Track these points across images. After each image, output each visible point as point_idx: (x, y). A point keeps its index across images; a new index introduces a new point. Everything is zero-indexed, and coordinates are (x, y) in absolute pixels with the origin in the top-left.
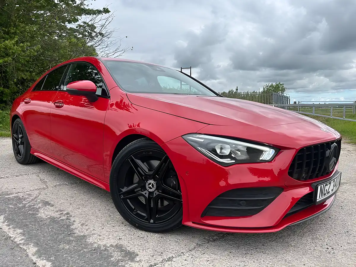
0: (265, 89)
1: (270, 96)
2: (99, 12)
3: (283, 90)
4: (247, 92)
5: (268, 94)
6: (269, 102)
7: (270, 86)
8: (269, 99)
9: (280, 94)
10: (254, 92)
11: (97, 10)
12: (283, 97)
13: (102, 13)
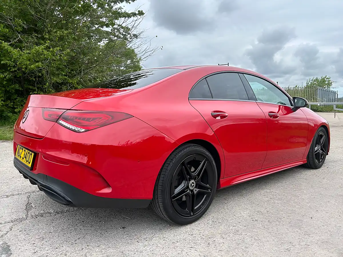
0: (308, 83)
1: (314, 91)
2: (134, 14)
3: (329, 84)
4: (289, 88)
5: (312, 89)
6: (314, 98)
7: (315, 81)
8: (314, 94)
9: (326, 88)
10: (296, 87)
11: (132, 13)
12: (329, 91)
13: (137, 15)
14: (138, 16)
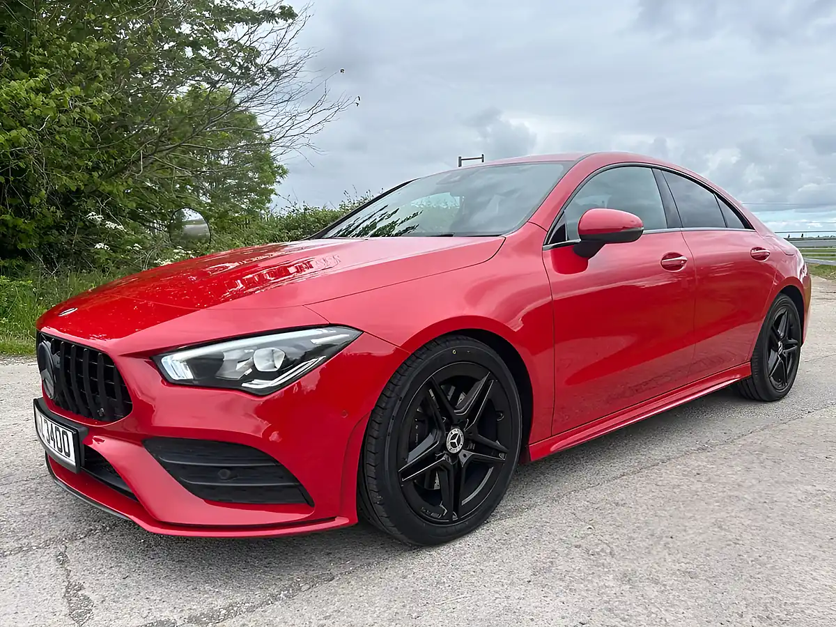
2: (269, 16)
13: (277, 18)
14: (279, 21)
